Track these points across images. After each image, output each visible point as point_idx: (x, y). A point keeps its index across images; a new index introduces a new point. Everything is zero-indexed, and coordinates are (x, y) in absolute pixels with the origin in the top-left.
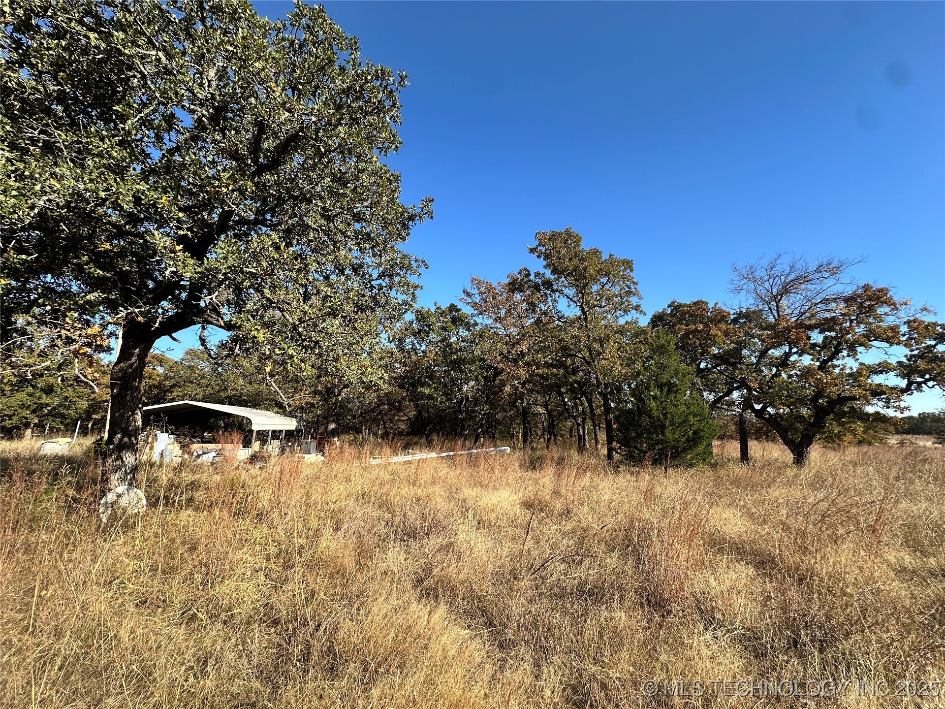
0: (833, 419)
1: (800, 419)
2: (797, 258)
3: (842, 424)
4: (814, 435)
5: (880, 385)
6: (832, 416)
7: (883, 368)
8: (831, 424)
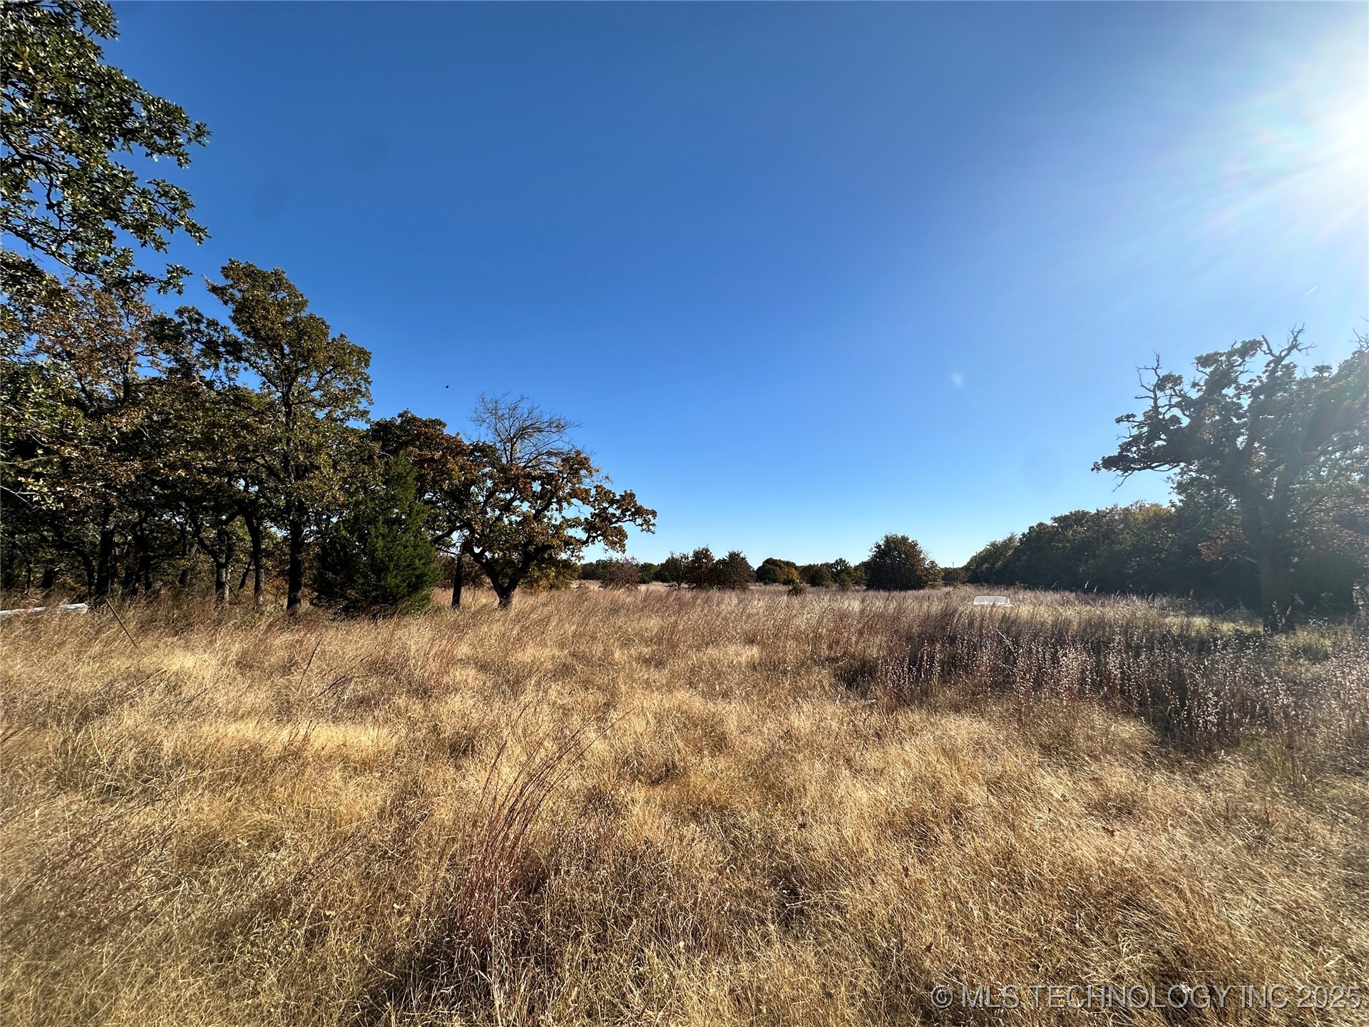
0: (535, 565)
1: (510, 563)
2: (536, 405)
3: (541, 570)
4: (519, 579)
5: (571, 537)
6: (535, 562)
7: (575, 523)
8: (534, 569)
